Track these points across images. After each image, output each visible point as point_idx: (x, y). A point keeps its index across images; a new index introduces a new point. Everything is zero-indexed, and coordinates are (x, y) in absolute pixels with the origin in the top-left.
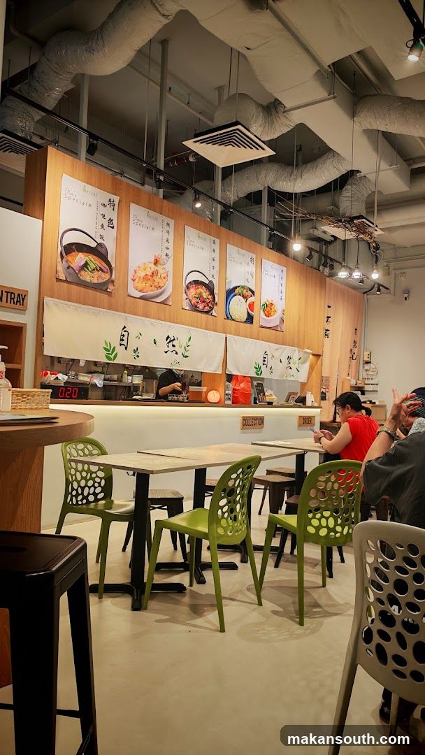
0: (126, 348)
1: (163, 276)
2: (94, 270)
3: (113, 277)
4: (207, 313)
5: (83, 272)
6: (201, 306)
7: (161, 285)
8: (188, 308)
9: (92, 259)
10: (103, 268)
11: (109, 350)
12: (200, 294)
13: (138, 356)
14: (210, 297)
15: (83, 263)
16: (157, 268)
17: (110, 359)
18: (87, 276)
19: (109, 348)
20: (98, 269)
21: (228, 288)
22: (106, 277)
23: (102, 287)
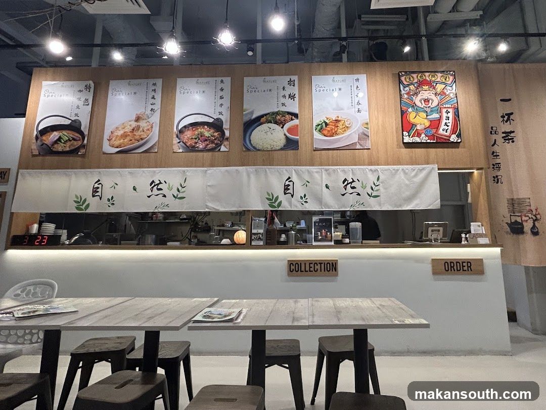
0: (101, 198)
1: (145, 129)
2: (67, 141)
3: (85, 142)
4: (212, 150)
5: (56, 146)
6: (201, 146)
7: (142, 137)
8: (181, 151)
9: (66, 134)
10: (75, 137)
11: (80, 202)
12: (202, 135)
13: (113, 204)
14: (216, 134)
15: (57, 137)
16: (138, 124)
17: (82, 210)
18: (59, 147)
19: (79, 200)
20: (71, 139)
21: (246, 119)
22: (77, 144)
23: (74, 152)
